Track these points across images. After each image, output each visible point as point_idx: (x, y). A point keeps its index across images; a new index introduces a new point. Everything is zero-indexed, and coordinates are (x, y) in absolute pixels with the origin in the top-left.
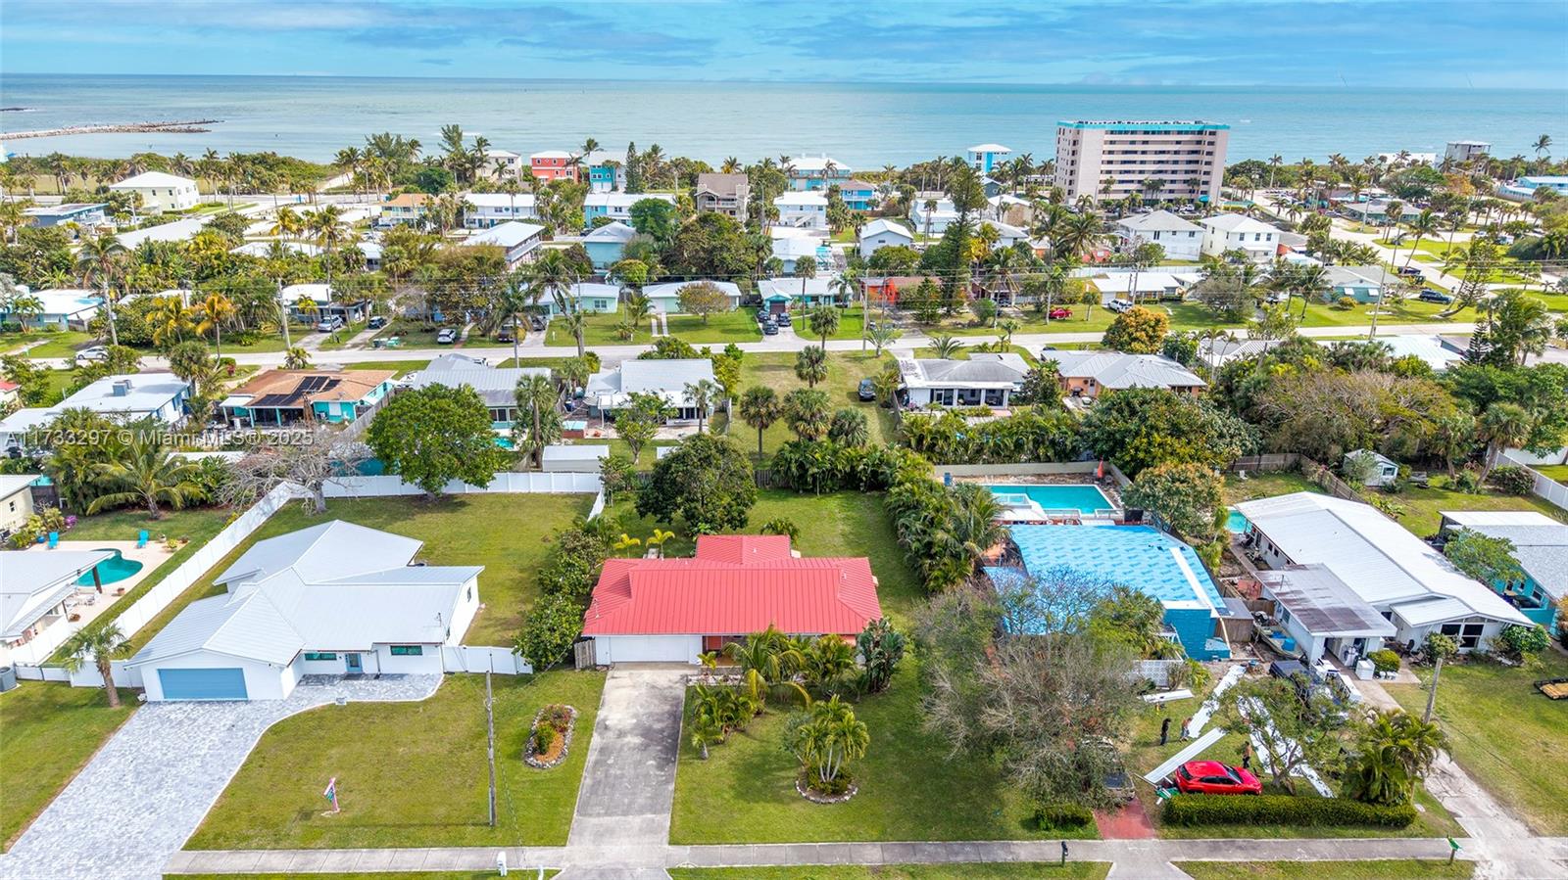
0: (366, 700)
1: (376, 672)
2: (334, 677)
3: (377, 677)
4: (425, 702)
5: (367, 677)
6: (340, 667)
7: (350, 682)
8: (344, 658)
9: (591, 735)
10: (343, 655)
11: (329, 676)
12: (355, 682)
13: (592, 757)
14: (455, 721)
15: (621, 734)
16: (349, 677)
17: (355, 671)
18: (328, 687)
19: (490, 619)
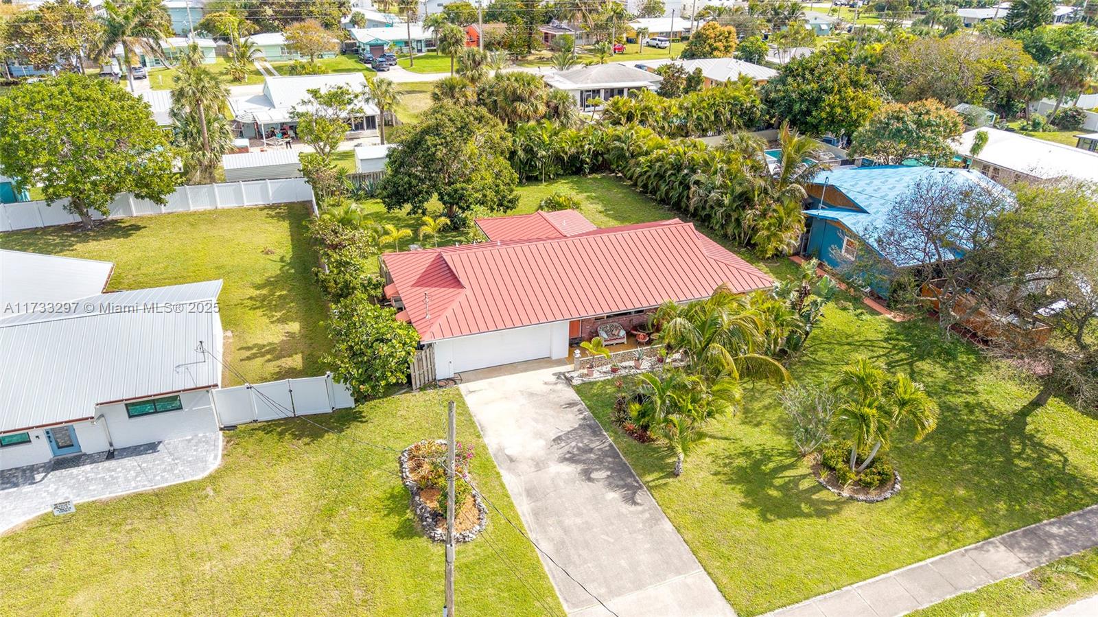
0: (106, 496)
1: (107, 448)
2: (33, 469)
3: (110, 455)
4: (213, 479)
5: (92, 459)
6: (41, 451)
7: (65, 472)
8: (44, 439)
9: (498, 475)
10: (41, 432)
11: (23, 470)
12: (75, 471)
13: (523, 507)
14: (276, 497)
15: (539, 465)
16: (58, 464)
17: (68, 453)
18: (27, 489)
19: (249, 348)
